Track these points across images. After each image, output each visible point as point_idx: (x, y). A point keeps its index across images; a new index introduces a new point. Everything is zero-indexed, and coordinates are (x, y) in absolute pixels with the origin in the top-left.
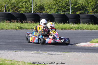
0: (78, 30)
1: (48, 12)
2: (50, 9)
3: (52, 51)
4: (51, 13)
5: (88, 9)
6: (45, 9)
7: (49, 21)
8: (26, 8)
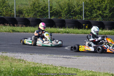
5: (62, 14)
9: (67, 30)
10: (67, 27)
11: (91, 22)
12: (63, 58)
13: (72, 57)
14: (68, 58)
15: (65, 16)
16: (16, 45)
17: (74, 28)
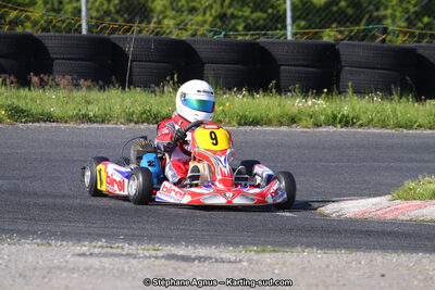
0: (331, 129)
1: (168, 27)
2: (179, 11)
3: (190, 239)
4: (185, 36)
5: (385, 17)
6: (152, 11)
7: (172, 79)
8: (49, 6)
10: (350, 90)
17: (392, 94)
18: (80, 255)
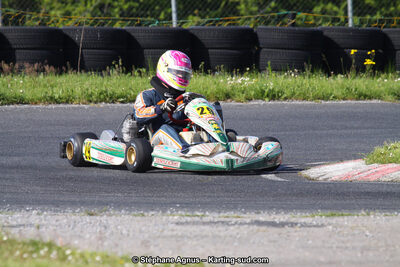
0: (261, 102)
7: (118, 63)
9: (271, 81)
10: (269, 68)
11: (391, 36)
12: (255, 227)
13: (303, 220)
14: (282, 225)
15: (255, 9)
16: (11, 168)
17: (304, 70)
18: (177, 224)
